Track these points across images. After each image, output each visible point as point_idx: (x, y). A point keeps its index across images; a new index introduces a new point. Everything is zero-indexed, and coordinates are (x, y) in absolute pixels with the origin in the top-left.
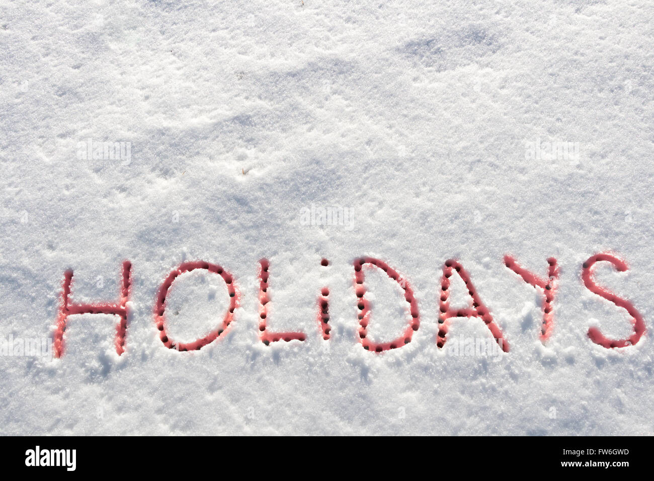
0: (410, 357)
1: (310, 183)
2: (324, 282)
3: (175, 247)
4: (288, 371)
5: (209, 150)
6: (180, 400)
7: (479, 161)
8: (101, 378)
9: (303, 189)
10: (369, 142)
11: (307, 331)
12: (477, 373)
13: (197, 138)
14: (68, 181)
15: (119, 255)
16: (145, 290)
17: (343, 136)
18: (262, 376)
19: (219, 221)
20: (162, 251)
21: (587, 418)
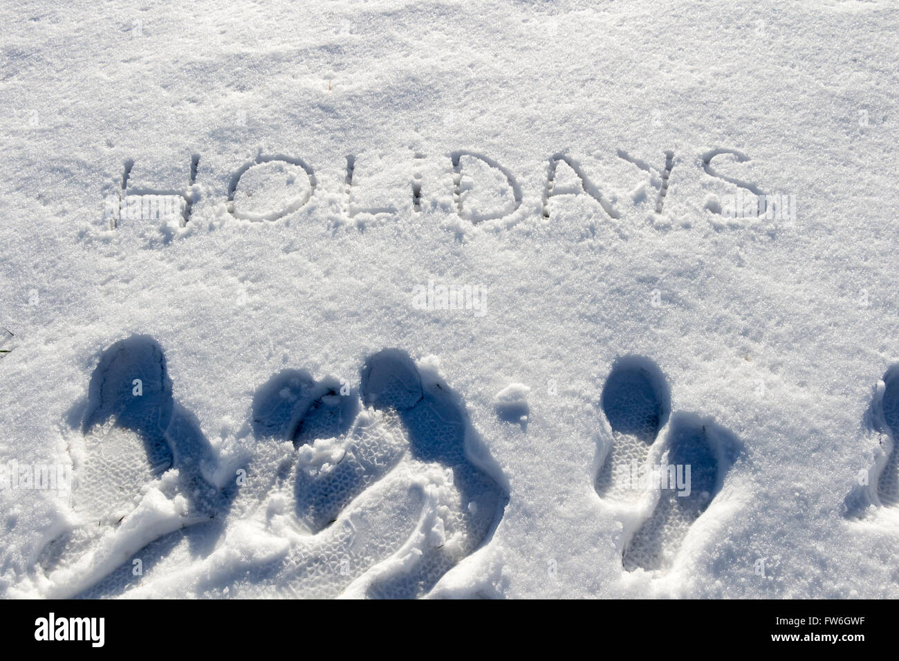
0: (509, 226)
1: (404, 96)
2: (417, 169)
3: (251, 144)
4: (374, 238)
5: (291, 70)
6: (252, 258)
7: (592, 79)
8: (162, 245)
9: (397, 101)
10: (471, 66)
11: (396, 205)
12: (583, 237)
13: (279, 61)
14: (130, 94)
15: (187, 149)
16: (215, 177)
17: (442, 60)
18: (345, 240)
19: (302, 124)
20: (237, 146)
21: (702, 268)
